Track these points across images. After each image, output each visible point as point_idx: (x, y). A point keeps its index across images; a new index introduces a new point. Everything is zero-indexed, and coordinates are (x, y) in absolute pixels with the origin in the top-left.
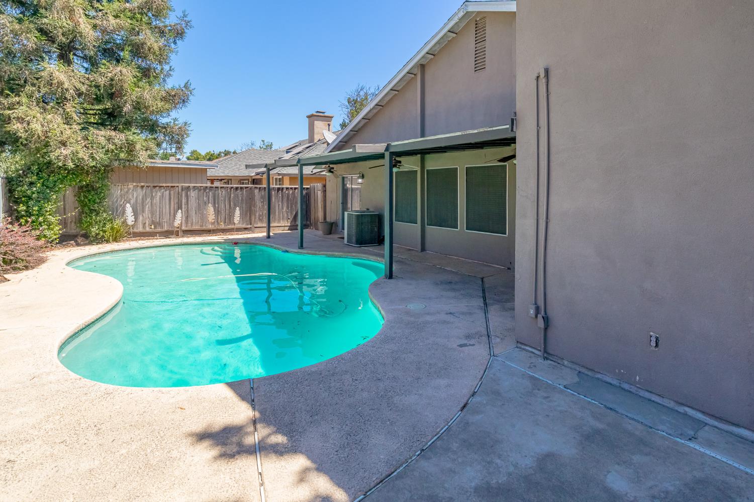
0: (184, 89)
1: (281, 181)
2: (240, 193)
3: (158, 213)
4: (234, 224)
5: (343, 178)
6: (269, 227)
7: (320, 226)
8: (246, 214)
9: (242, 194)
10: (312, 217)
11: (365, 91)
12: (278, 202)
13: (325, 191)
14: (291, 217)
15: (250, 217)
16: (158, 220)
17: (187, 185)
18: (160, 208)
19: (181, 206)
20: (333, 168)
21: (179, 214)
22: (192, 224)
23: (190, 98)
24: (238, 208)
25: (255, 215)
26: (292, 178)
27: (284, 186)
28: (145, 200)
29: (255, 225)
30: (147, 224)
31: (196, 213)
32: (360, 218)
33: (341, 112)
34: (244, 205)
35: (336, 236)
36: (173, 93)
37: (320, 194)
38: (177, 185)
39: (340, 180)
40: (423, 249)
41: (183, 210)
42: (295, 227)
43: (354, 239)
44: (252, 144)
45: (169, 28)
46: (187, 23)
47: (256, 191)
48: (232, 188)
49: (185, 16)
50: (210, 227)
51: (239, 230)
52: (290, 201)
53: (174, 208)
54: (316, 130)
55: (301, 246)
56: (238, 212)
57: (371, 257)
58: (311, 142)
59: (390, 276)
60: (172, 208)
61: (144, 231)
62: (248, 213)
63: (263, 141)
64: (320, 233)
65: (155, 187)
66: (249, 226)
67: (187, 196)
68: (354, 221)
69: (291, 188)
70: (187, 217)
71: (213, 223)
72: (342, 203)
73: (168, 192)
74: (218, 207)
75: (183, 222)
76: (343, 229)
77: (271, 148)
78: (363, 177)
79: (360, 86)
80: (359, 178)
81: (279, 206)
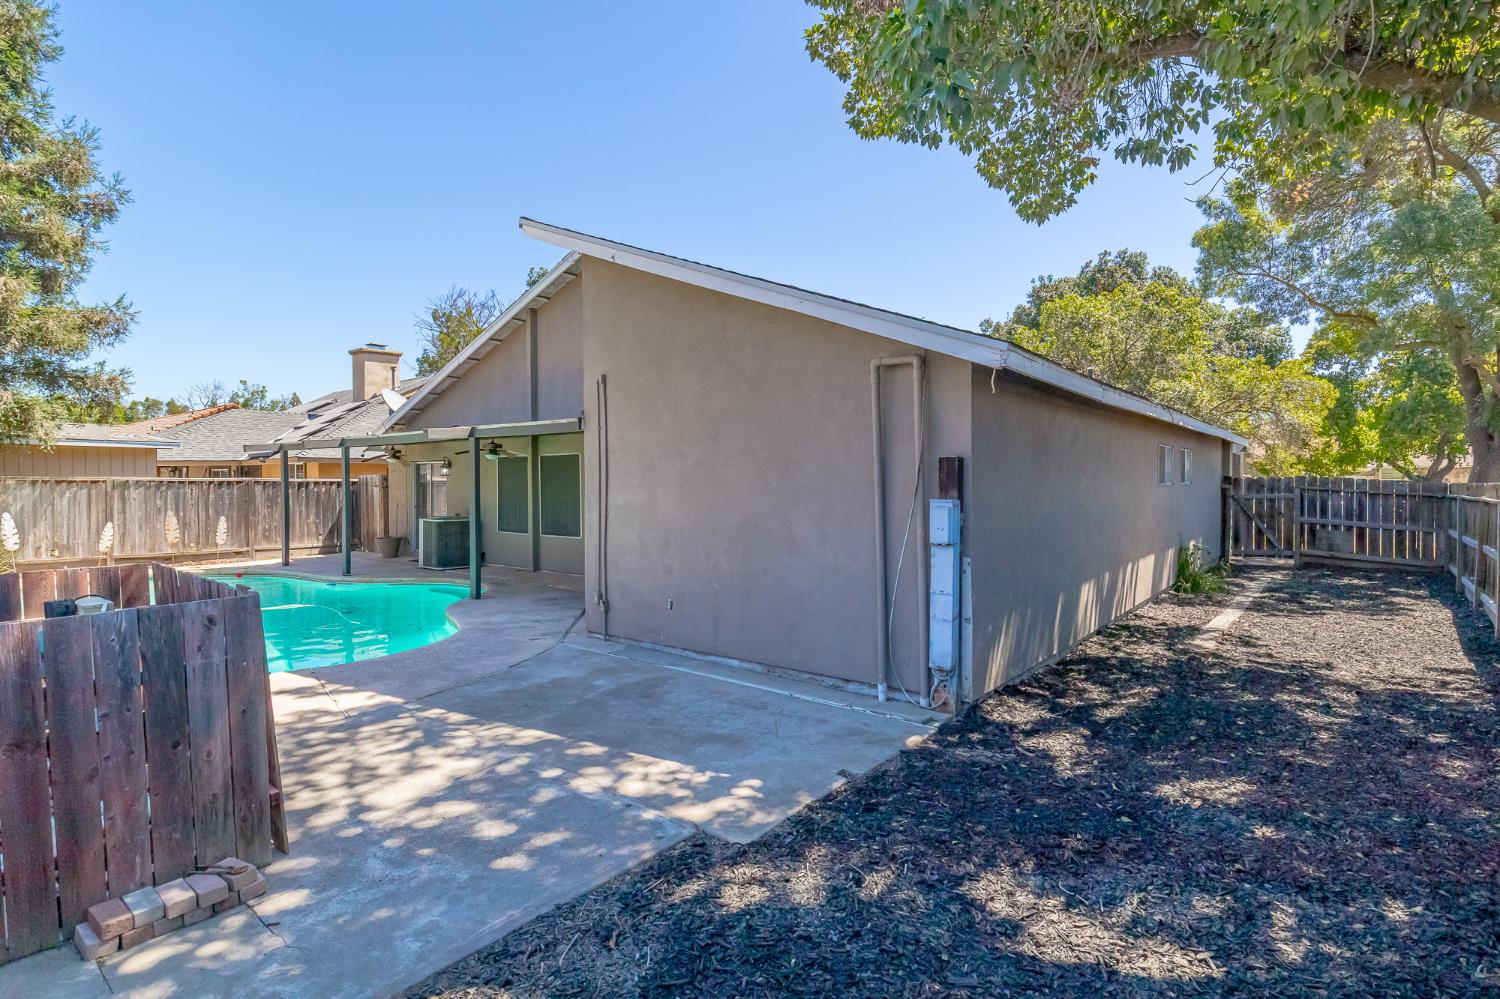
0: (114, 309)
1: (302, 469)
2: (227, 492)
3: (65, 529)
4: (216, 545)
5: (418, 467)
6: (287, 549)
7: (378, 544)
8: (239, 528)
9: (231, 494)
10: (364, 532)
11: (466, 298)
12: (300, 506)
13: (385, 488)
14: (324, 531)
15: (247, 532)
16: (65, 542)
17: (125, 479)
18: (69, 519)
19: (112, 516)
20: (399, 452)
21: (109, 531)
22: (133, 548)
23: (129, 328)
24: (223, 519)
25: (256, 530)
26: (325, 466)
27: (309, 480)
28: (38, 505)
29: (257, 547)
30: (43, 549)
31: (140, 528)
32: (443, 527)
33: (420, 336)
34: (235, 513)
35: (405, 559)
36: (97, 319)
37: (377, 493)
38: (104, 478)
39: (412, 469)
40: (537, 567)
41: (116, 522)
42: (332, 549)
43: (434, 560)
44: (216, 388)
45: (85, 200)
46: (122, 195)
47: (258, 489)
48: (210, 483)
49: (118, 182)
50: (170, 551)
51: (224, 555)
52: (323, 505)
53: (98, 520)
54: (368, 378)
55: (348, 572)
56: (223, 524)
57: (458, 581)
58: (360, 398)
59: (478, 596)
60: (93, 520)
61: (37, 560)
62: (244, 524)
63: (244, 383)
64: (378, 555)
65: (59, 482)
66: (244, 549)
67: (123, 499)
68: (434, 532)
69: (324, 483)
70: (123, 535)
71: (174, 545)
72: (417, 506)
73: (84, 492)
74: (185, 516)
75: (116, 543)
76: (418, 547)
77: (263, 397)
78: (449, 465)
79: (457, 290)
80: (443, 466)
81: (300, 514)
